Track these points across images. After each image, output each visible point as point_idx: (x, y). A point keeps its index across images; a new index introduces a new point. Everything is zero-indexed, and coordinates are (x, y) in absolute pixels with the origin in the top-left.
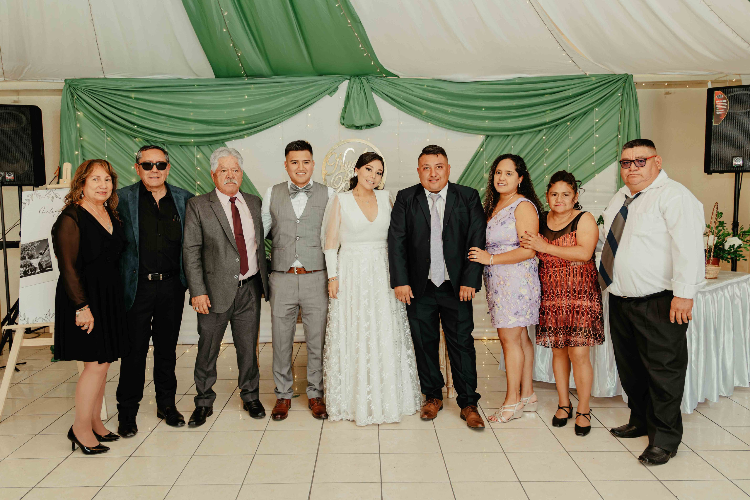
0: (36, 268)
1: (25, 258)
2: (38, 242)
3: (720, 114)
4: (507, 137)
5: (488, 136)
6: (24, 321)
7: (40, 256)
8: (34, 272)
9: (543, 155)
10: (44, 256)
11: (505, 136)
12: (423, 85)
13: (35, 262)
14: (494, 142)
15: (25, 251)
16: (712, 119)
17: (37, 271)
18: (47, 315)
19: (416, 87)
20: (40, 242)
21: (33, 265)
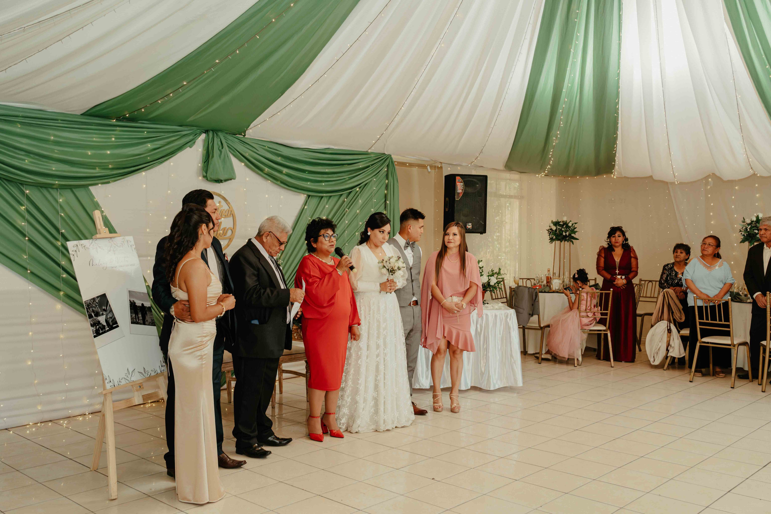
0: (104, 325)
1: (93, 317)
2: (98, 297)
3: (459, 193)
4: (321, 197)
5: (309, 196)
6: (111, 384)
7: (104, 313)
8: (104, 330)
9: (345, 214)
10: (108, 312)
11: (319, 197)
12: (265, 146)
13: (102, 319)
14: (314, 202)
15: (89, 308)
16: (455, 196)
17: (106, 329)
18: (128, 374)
19: (260, 147)
20: (99, 298)
21: (101, 322)
